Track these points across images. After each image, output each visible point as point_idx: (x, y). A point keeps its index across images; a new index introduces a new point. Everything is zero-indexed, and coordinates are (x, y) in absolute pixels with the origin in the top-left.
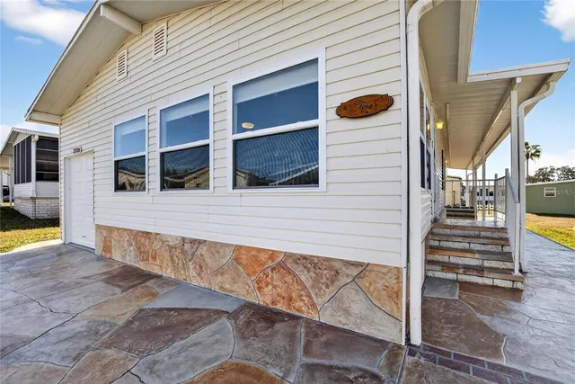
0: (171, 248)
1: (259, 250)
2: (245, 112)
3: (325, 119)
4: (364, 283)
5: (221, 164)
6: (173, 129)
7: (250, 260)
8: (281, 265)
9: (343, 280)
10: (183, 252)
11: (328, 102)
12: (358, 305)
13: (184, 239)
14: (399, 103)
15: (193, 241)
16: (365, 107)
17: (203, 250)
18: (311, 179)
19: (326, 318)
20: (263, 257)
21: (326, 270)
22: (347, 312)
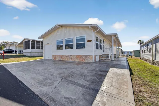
0: (67, 57)
1: (79, 55)
2: (77, 40)
3: (86, 42)
4: (89, 57)
5: (74, 46)
6: (67, 41)
7: (78, 57)
8: (81, 57)
9: (88, 57)
10: (69, 57)
11: (86, 40)
12: (89, 59)
13: (69, 55)
14: (92, 41)
15: (70, 56)
16: (89, 41)
17: (72, 56)
18: (85, 48)
19: (86, 61)
20: (79, 56)
21: (86, 57)
22: (88, 60)
